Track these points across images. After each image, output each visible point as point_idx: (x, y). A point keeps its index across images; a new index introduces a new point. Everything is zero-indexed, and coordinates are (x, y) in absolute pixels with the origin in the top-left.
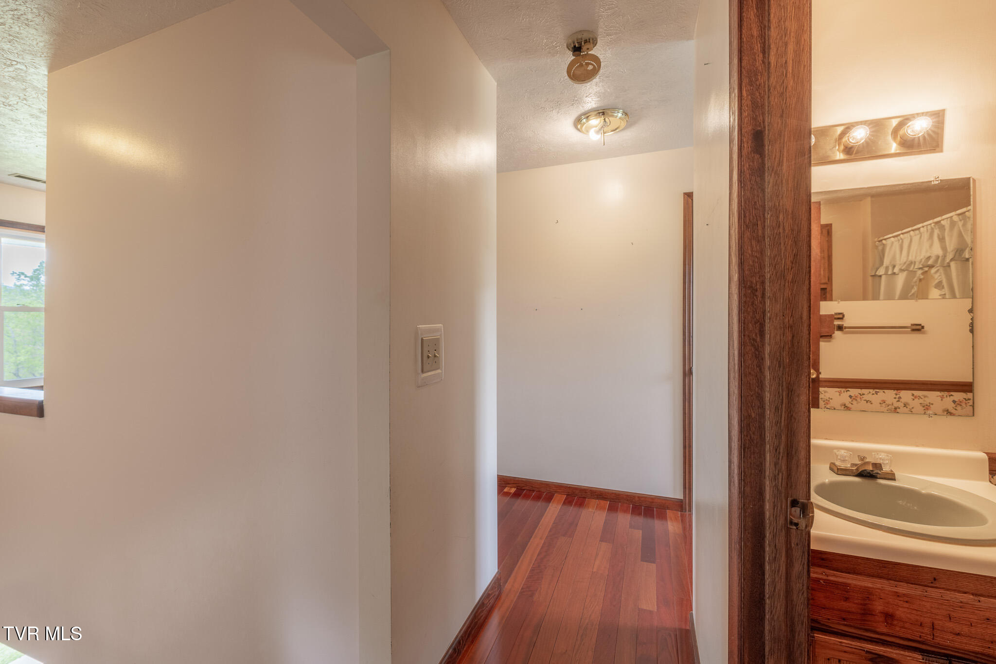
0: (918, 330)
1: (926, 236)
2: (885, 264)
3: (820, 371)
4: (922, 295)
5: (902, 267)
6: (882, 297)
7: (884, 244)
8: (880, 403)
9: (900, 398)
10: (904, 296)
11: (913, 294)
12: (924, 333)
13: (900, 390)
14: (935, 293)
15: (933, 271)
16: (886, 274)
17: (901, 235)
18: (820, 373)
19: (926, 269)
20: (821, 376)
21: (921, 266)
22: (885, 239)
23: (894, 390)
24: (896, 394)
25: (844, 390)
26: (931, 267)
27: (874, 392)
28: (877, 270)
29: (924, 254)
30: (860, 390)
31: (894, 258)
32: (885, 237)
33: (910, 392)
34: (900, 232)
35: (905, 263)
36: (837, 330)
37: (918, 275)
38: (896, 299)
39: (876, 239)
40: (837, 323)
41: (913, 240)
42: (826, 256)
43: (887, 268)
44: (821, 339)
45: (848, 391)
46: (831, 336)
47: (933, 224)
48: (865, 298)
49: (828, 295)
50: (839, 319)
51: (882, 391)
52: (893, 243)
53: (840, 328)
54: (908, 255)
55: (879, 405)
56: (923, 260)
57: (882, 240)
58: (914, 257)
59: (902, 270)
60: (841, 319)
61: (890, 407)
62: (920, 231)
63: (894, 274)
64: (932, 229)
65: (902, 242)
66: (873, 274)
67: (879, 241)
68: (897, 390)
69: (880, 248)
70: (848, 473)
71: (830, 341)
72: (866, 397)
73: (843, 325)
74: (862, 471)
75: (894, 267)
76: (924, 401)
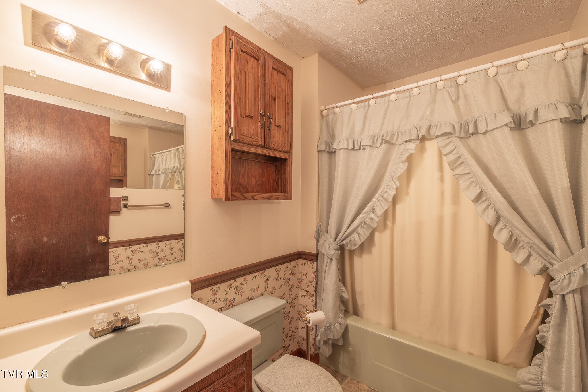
0: (168, 207)
1: (173, 155)
2: (155, 169)
3: (110, 237)
4: (171, 187)
5: (163, 171)
6: (153, 187)
7: (155, 157)
8: (149, 252)
9: (159, 247)
10: (163, 188)
11: (167, 187)
12: (170, 208)
13: (159, 242)
14: (176, 186)
15: (176, 174)
16: (155, 174)
17: (162, 153)
18: (110, 238)
19: (173, 173)
20: (110, 240)
21: (171, 172)
22: (155, 154)
23: (156, 242)
24: (157, 245)
25: (128, 247)
26: (175, 172)
27: (146, 246)
28: (151, 172)
29: (172, 165)
30: (138, 246)
31: (159, 166)
32: (156, 153)
33: (164, 242)
34: (162, 152)
35: (164, 169)
36: (124, 208)
37: (169, 177)
38: (160, 188)
39: (151, 154)
40: (123, 203)
41: (168, 157)
42: (123, 159)
43: (156, 171)
44: (110, 214)
45: (131, 247)
46: (119, 211)
47: (175, 150)
48: (145, 187)
49: (124, 185)
50: (125, 200)
51: (150, 244)
52: (159, 157)
53: (125, 206)
54: (165, 165)
55: (149, 253)
56: (172, 168)
57: (154, 155)
58: (168, 167)
59: (163, 173)
60: (127, 200)
61: (154, 253)
62: (170, 152)
63: (159, 174)
64: (175, 152)
65: (163, 157)
66: (149, 174)
67: (153, 155)
68: (158, 242)
69: (153, 159)
70: (104, 333)
71: (119, 215)
72: (141, 250)
73: (127, 204)
74: (115, 327)
75: (159, 170)
76: (171, 246)
